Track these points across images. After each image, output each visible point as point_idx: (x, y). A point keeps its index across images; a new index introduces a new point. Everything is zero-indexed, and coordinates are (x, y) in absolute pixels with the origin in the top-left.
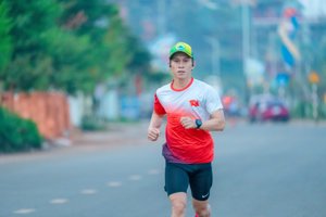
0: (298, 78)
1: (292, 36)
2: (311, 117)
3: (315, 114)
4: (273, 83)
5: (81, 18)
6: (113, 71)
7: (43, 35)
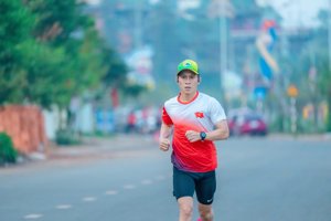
0: (276, 91)
1: (270, 48)
2: (290, 132)
3: (294, 128)
4: (251, 96)
5: (56, 29)
6: (88, 84)
7: (18, 47)
